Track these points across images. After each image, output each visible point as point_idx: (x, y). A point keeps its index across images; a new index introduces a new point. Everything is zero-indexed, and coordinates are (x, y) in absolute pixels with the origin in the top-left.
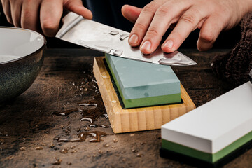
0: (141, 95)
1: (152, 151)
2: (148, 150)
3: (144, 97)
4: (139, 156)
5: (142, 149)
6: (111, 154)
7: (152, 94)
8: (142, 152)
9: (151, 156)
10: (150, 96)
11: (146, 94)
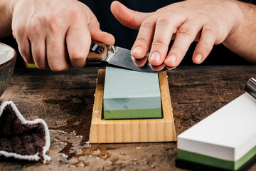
0: (120, 107)
1: (165, 162)
2: (161, 161)
3: (123, 109)
4: (154, 167)
5: (154, 161)
6: (125, 167)
7: (131, 107)
8: (155, 164)
9: (166, 167)
10: (129, 109)
11: (126, 107)
